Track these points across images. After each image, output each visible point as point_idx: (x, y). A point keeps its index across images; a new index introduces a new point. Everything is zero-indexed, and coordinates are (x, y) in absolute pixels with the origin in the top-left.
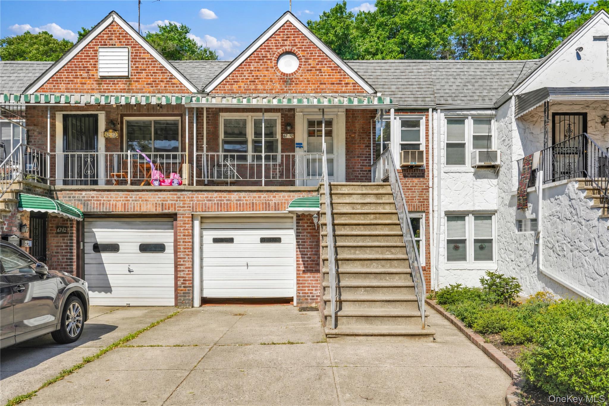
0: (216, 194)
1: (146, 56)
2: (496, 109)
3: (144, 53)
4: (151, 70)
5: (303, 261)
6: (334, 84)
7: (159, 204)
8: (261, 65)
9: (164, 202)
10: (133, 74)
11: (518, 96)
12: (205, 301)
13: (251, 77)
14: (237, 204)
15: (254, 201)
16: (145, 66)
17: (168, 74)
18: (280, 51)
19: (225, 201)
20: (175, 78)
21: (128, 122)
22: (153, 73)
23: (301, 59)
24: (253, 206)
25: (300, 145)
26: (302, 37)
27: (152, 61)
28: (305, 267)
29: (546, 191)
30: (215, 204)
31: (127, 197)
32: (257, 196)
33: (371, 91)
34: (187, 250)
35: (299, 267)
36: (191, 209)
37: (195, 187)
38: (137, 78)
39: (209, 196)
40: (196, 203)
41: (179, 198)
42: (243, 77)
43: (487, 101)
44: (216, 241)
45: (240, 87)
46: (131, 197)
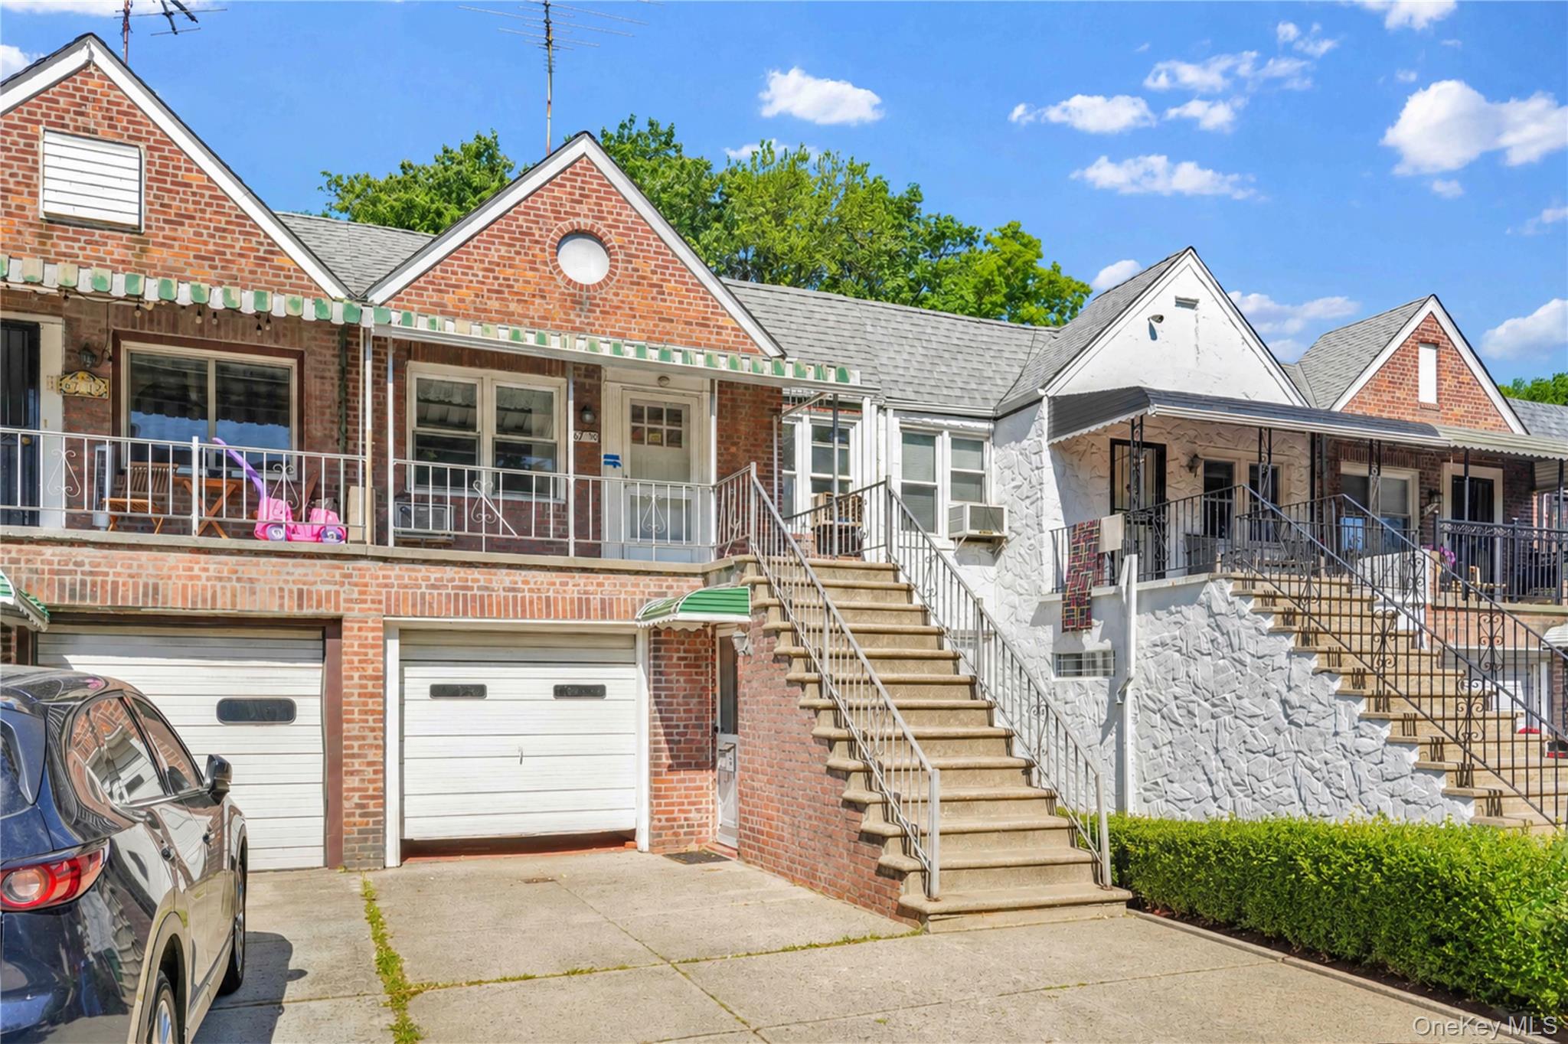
0: (449, 572)
1: (193, 178)
2: (995, 419)
3: (189, 170)
4: (210, 220)
5: (668, 742)
6: (691, 324)
7: (291, 592)
8: (518, 253)
9: (305, 588)
10: (154, 224)
11: (1053, 399)
12: (412, 850)
13: (491, 280)
14: (506, 598)
15: (551, 594)
16: (191, 206)
17: (262, 239)
18: (565, 226)
19: (475, 591)
20: (282, 252)
21: (132, 355)
22: (216, 229)
23: (616, 254)
24: (548, 606)
25: (614, 460)
26: (617, 201)
27: (211, 197)
28: (672, 757)
29: (1144, 597)
30: (448, 596)
31: (191, 569)
32: (558, 581)
33: (773, 351)
34: (371, 718)
35: (659, 758)
36: (383, 606)
37: (391, 549)
38: (164, 237)
39: (433, 576)
40: (397, 593)
41: (350, 576)
42: (470, 278)
43: (979, 401)
44: (439, 691)
45: (462, 301)
46: (206, 570)
